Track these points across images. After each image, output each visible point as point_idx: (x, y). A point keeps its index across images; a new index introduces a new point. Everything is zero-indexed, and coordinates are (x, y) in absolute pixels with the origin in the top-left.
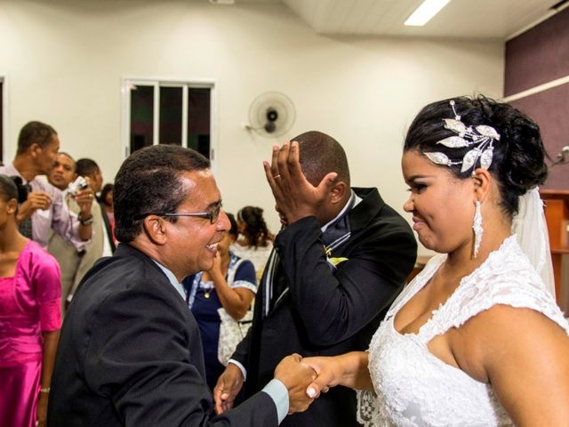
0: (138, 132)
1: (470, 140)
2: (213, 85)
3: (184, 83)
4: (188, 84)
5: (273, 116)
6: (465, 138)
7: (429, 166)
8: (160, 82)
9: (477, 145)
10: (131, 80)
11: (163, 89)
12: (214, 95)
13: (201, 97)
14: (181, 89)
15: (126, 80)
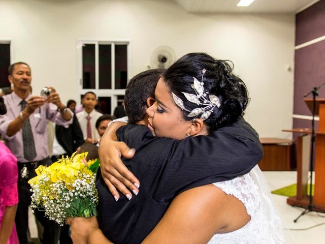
0: (87, 71)
1: (202, 102)
2: (128, 43)
3: (112, 42)
4: (115, 42)
5: (164, 60)
6: (199, 99)
7: (171, 101)
8: (99, 42)
9: (204, 106)
10: (82, 41)
11: (100, 46)
12: (129, 49)
13: (122, 50)
14: (110, 46)
15: (79, 41)
